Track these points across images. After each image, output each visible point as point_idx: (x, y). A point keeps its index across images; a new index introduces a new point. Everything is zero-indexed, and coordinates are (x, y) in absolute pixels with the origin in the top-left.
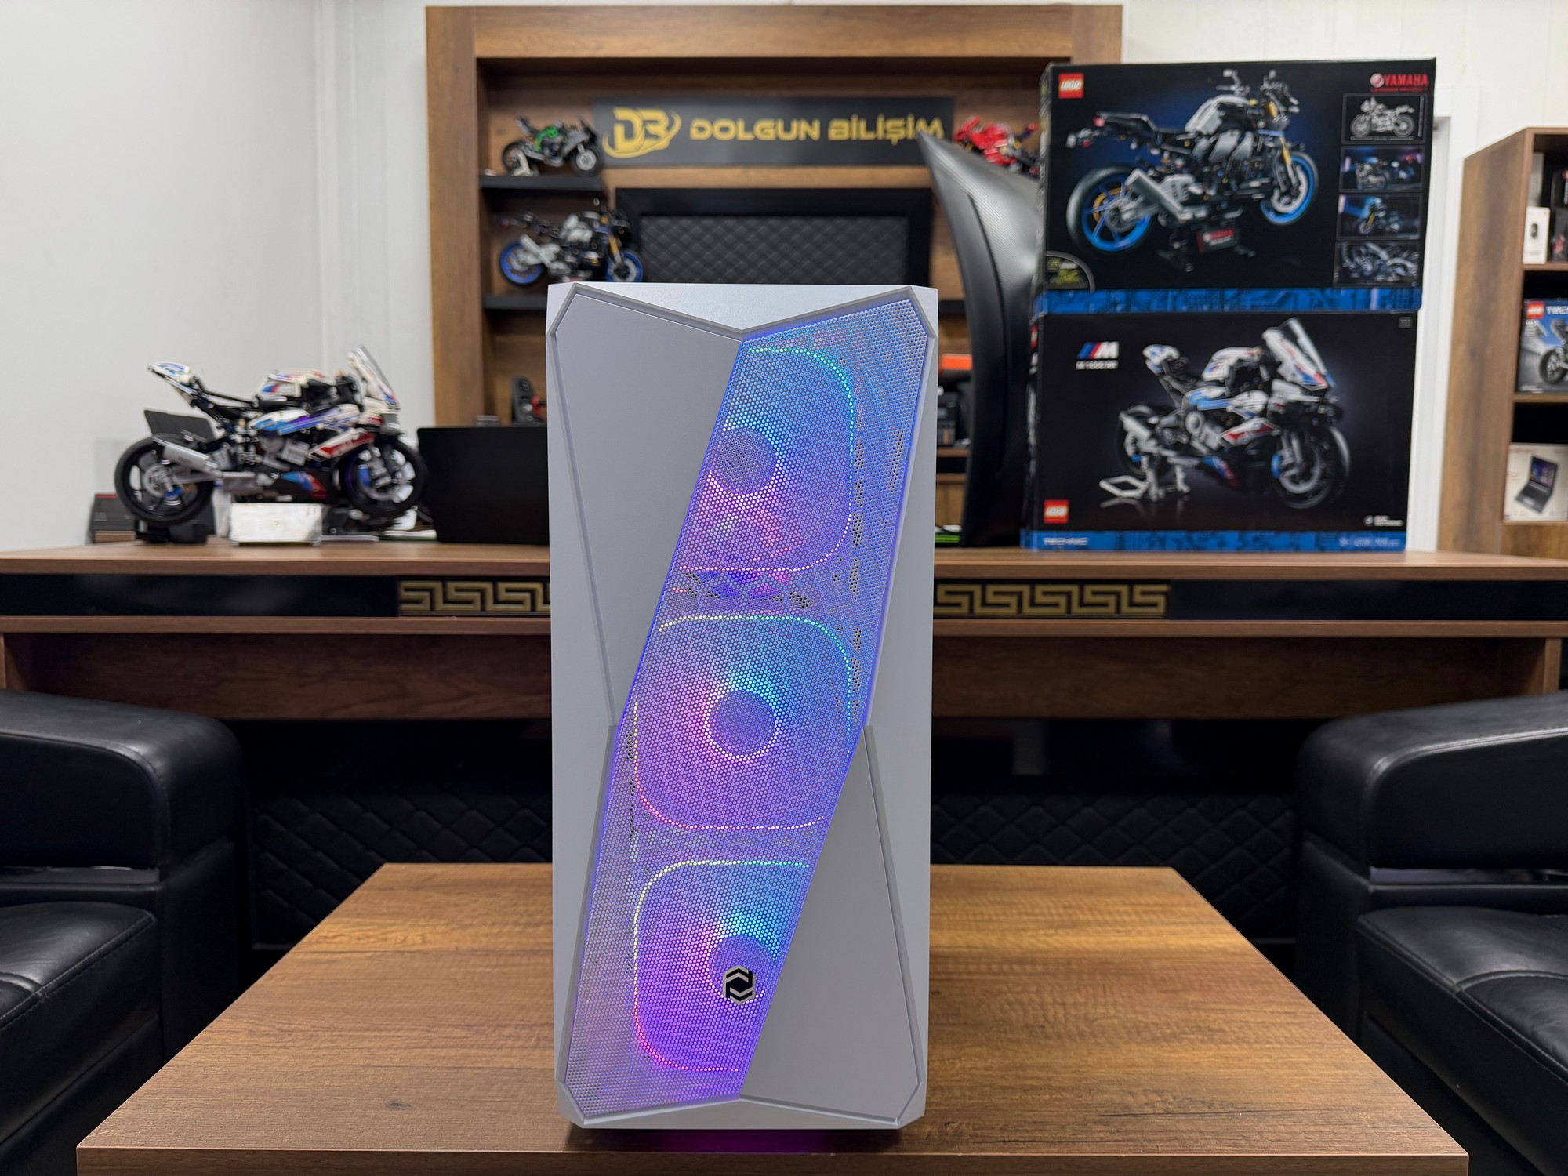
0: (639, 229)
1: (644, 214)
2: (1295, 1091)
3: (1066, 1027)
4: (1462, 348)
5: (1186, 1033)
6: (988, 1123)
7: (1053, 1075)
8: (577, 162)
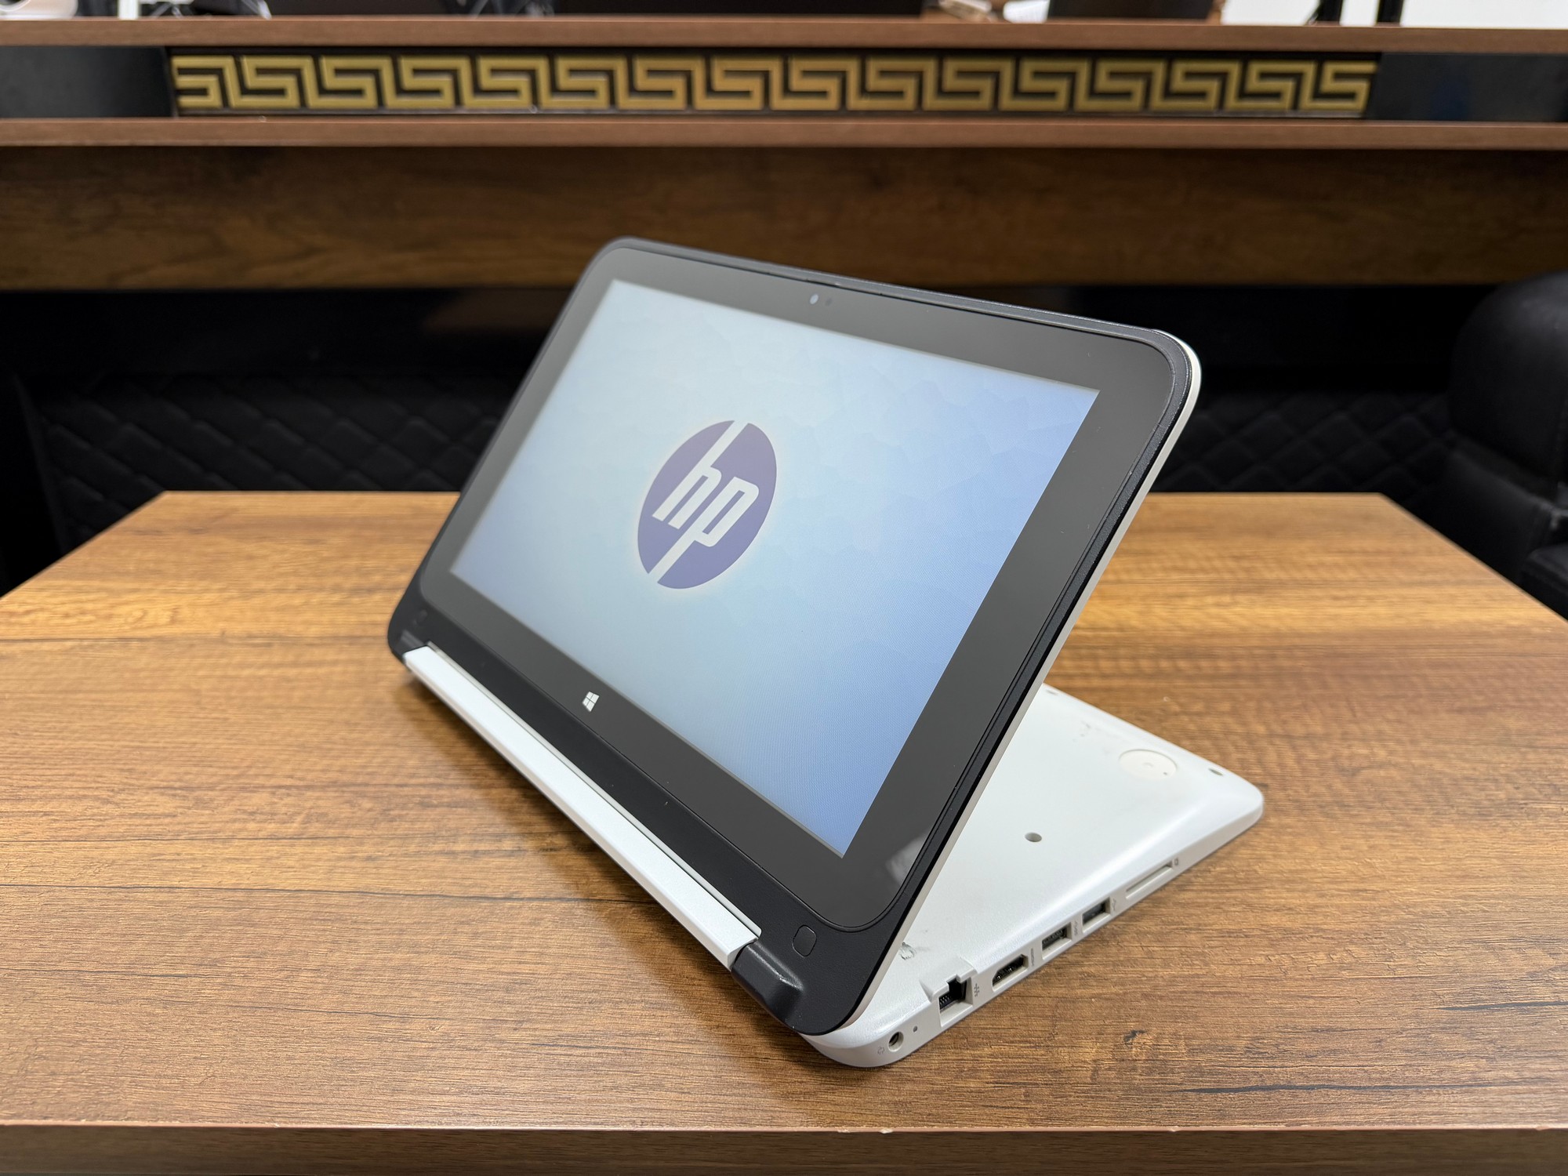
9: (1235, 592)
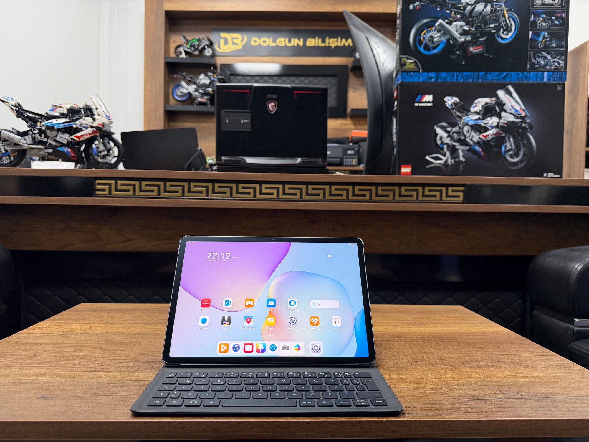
0: (230, 81)
1: (231, 75)
8: (205, 52)
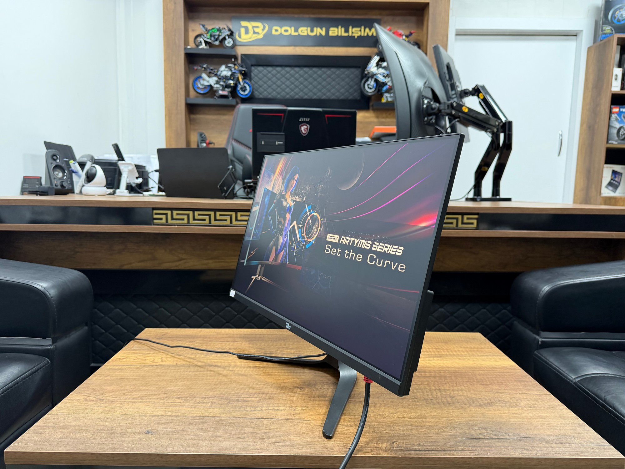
0: (250, 71)
1: (252, 65)
2: (545, 429)
3: (442, 400)
4: (585, 126)
5: (494, 403)
6: (411, 442)
7: (439, 421)
8: (225, 43)
9: (434, 357)
